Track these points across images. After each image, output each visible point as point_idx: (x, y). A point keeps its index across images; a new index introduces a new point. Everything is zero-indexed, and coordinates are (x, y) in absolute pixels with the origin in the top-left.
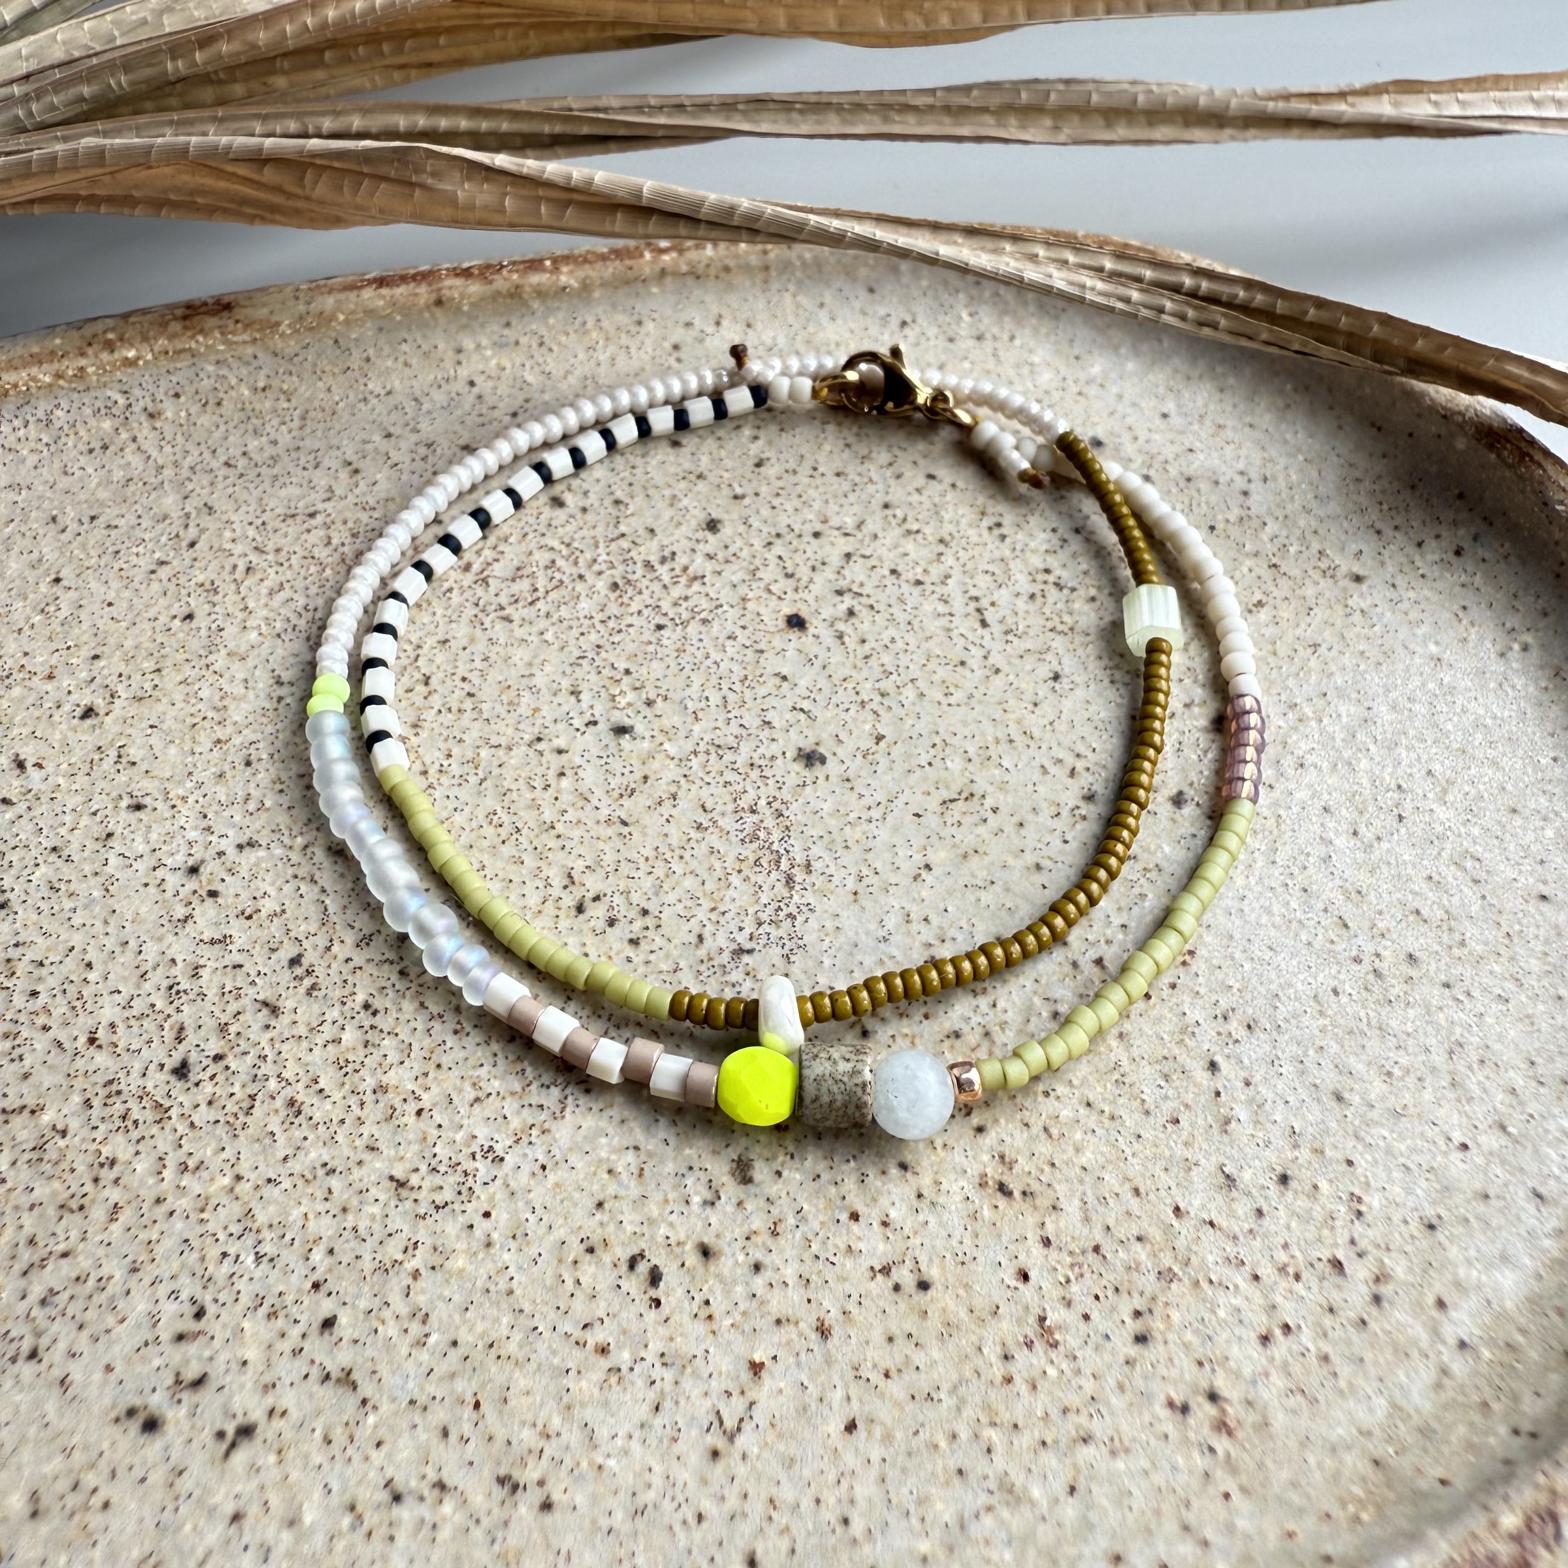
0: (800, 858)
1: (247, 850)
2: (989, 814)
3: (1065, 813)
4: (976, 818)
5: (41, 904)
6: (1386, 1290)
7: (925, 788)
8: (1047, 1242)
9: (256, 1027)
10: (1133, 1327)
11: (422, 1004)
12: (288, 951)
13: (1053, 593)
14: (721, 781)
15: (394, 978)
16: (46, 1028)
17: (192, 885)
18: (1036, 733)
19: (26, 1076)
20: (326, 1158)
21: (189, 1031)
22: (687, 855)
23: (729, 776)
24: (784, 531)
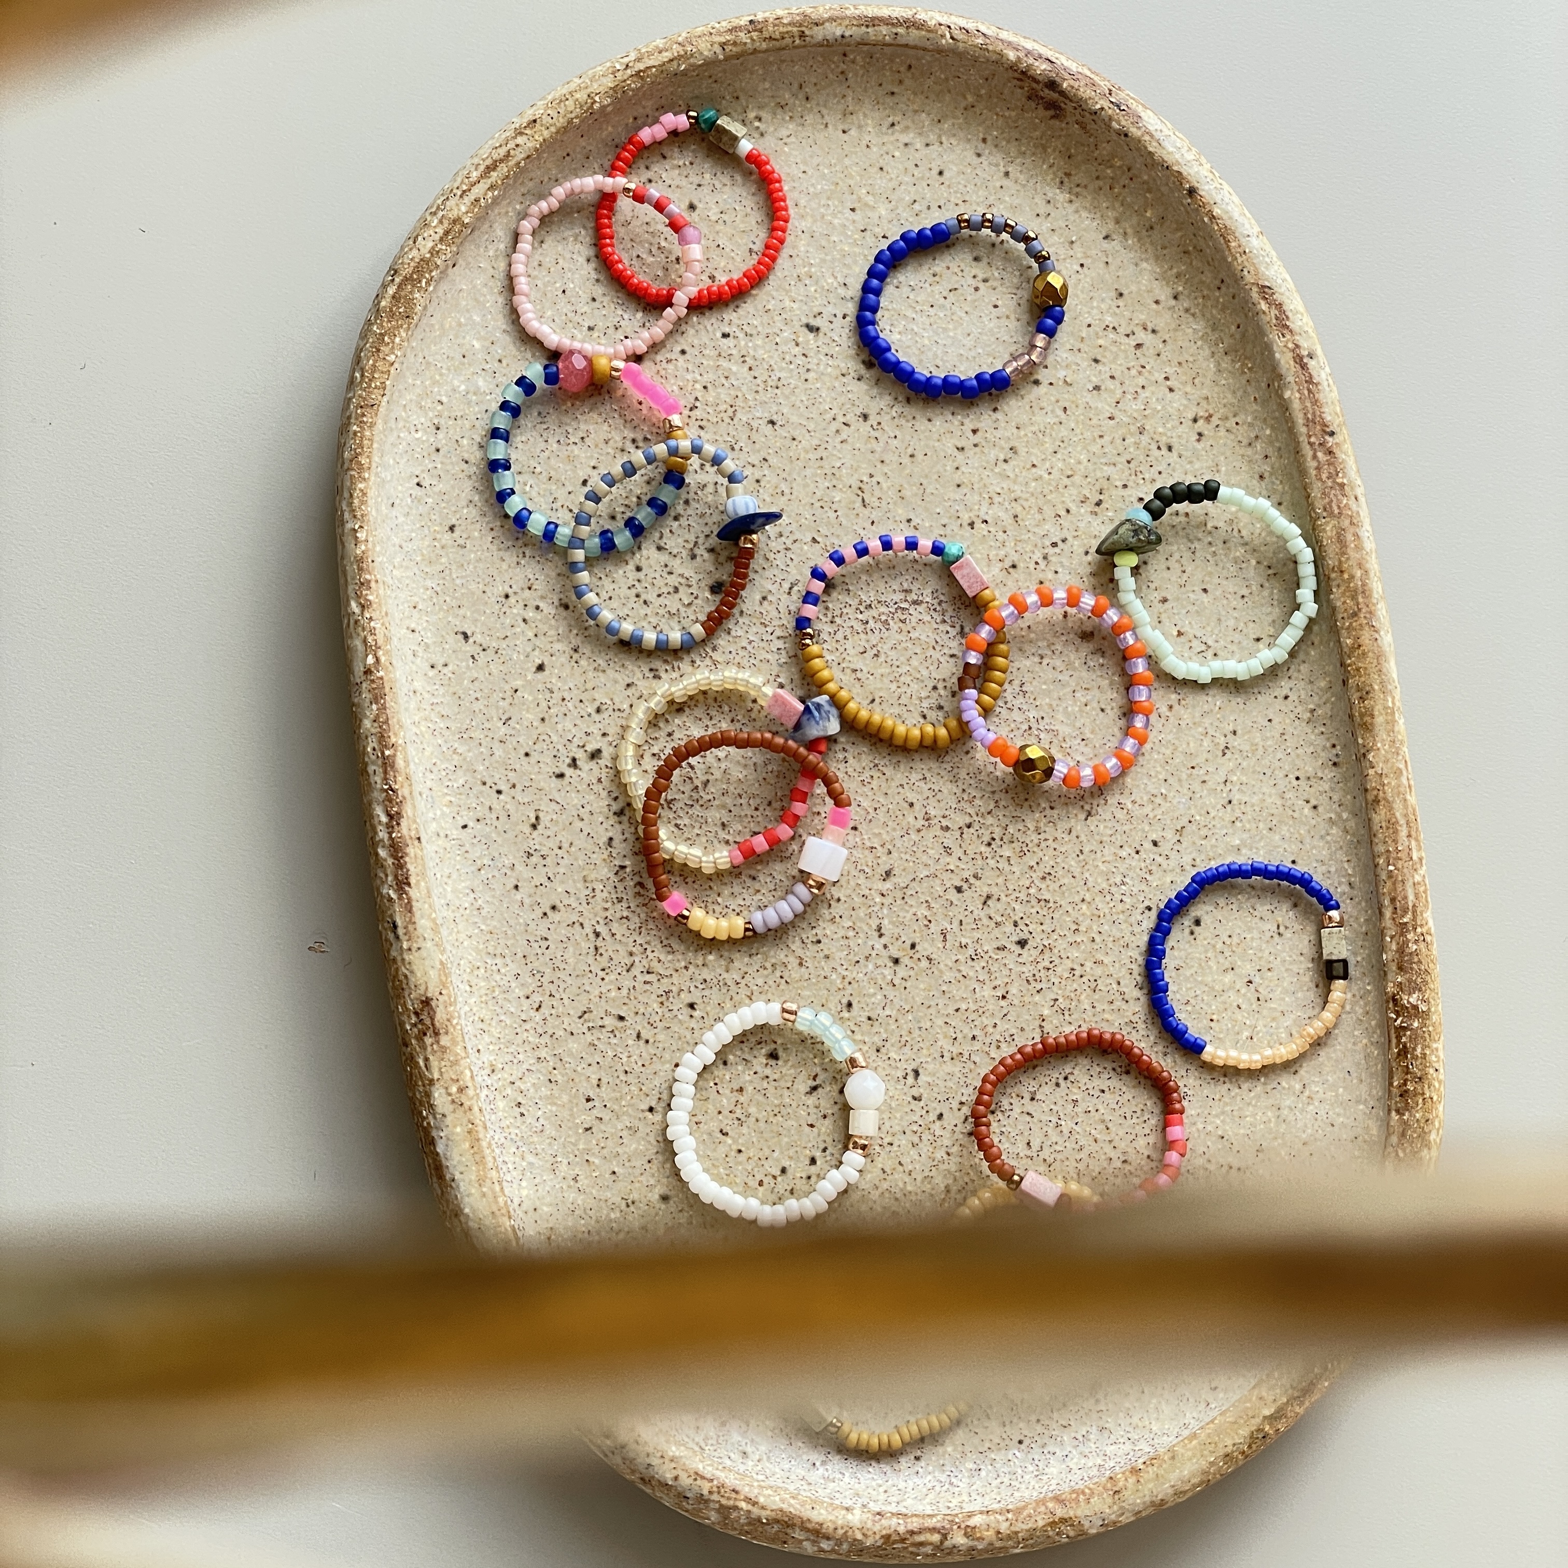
0: (902, 596)
1: (883, 931)
2: (874, 480)
3: (874, 434)
4: (876, 487)
5: (915, 1050)
6: (1150, 326)
7: (852, 517)
8: (1125, 486)
9: (999, 906)
10: (1164, 451)
11: (989, 813)
12: (953, 895)
13: (697, 413)
14: (843, 641)
15: (972, 830)
16: (995, 1025)
17: (905, 960)
18: (815, 442)
19: (1022, 1029)
20: (1074, 855)
21: (999, 944)
22: (898, 663)
23: (840, 636)
24: (634, 591)
